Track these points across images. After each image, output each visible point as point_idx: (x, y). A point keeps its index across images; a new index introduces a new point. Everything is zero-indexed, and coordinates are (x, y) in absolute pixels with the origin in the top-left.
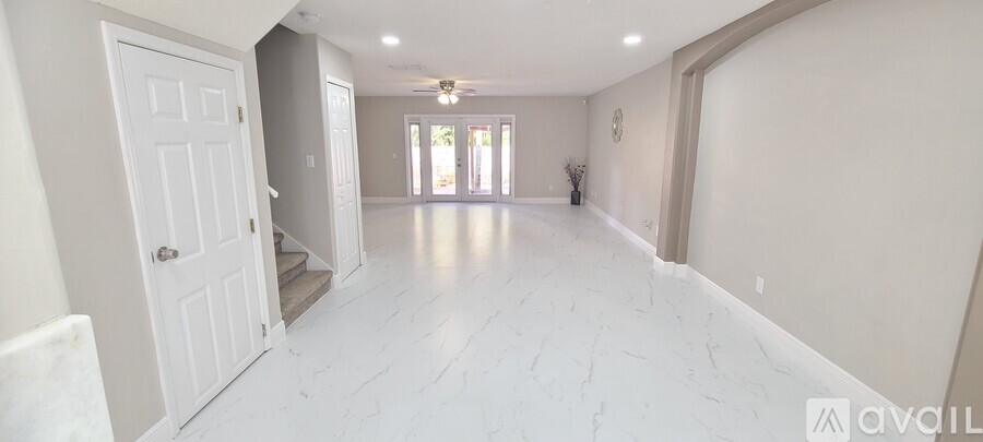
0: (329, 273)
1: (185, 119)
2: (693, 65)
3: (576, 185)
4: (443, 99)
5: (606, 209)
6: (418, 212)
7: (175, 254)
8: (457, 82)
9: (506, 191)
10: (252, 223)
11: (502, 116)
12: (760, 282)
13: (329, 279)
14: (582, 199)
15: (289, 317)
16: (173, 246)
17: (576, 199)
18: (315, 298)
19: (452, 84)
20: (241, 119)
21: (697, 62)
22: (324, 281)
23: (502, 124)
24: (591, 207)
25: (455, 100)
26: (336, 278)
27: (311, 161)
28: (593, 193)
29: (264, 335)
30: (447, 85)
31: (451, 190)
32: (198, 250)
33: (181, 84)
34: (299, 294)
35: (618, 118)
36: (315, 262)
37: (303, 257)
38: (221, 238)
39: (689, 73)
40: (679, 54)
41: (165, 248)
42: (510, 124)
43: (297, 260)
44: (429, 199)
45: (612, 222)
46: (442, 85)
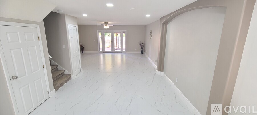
0: (70, 75)
1: (20, 42)
2: (164, 22)
3: (142, 49)
4: (105, 27)
5: (148, 56)
6: (101, 55)
7: (17, 77)
8: (109, 23)
9: (124, 50)
10: (43, 66)
11: (123, 30)
12: (177, 79)
13: (70, 77)
14: (144, 52)
15: (56, 89)
16: (17, 75)
17: (142, 52)
18: (66, 82)
19: (107, 23)
20: (39, 40)
21: (165, 21)
22: (69, 77)
23: (123, 32)
24: (146, 54)
25: (108, 27)
26: (72, 76)
27: (64, 47)
28: (146, 51)
29: (48, 94)
30: (106, 24)
31: (110, 49)
32: (26, 75)
33: (18, 33)
34: (60, 82)
35: (151, 33)
36: (66, 72)
37: (63, 71)
38: (33, 71)
39: (164, 24)
40: (162, 18)
41: (14, 76)
42: (125, 32)
43: (61, 72)
44: (104, 52)
45: (150, 59)
46: (105, 23)
